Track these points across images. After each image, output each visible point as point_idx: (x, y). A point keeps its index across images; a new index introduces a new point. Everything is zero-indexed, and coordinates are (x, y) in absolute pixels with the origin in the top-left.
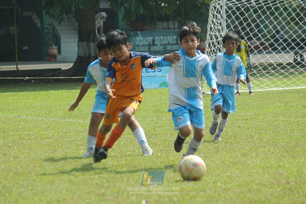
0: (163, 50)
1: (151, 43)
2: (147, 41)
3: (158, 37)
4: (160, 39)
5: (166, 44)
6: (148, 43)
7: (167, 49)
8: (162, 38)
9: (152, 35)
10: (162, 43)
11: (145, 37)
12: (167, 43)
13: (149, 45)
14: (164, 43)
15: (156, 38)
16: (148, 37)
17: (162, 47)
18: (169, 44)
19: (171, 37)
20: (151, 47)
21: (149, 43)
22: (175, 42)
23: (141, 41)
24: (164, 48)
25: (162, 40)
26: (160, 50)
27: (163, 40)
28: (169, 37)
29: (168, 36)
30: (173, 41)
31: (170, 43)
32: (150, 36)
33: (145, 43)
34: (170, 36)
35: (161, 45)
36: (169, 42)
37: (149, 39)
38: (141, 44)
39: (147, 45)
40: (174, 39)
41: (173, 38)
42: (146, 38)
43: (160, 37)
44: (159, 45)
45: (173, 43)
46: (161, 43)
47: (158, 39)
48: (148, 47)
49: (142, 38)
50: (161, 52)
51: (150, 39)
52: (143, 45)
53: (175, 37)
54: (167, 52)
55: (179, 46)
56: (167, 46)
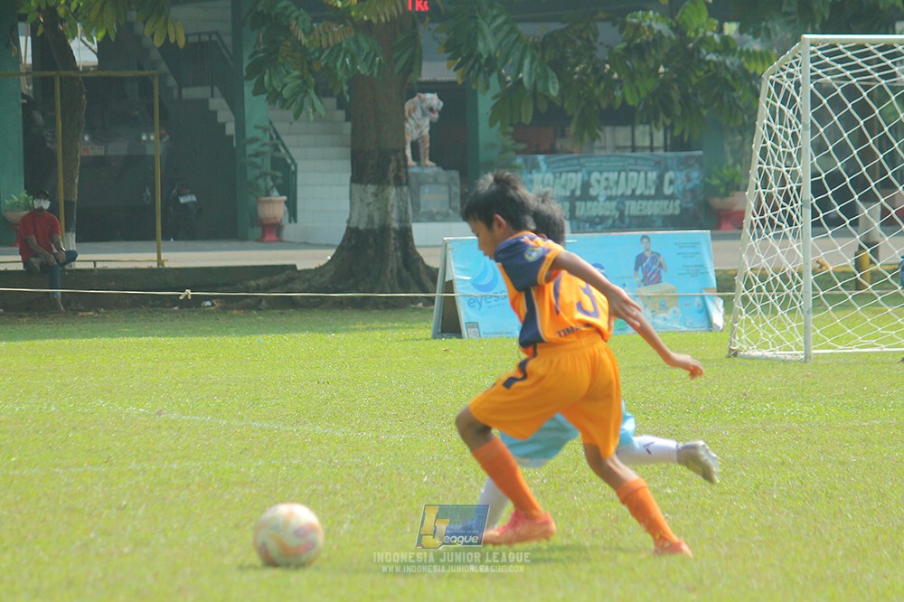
0: (617, 214)
1: (578, 193)
2: (564, 187)
3: (601, 173)
4: (607, 179)
5: (623, 196)
6: (568, 193)
7: (627, 213)
8: (613, 176)
9: (582, 166)
10: (614, 193)
11: (561, 174)
12: (629, 192)
13: (572, 199)
14: (620, 192)
15: (595, 176)
16: (567, 172)
17: (614, 204)
18: (633, 196)
19: (642, 175)
20: (578, 204)
21: (573, 192)
22: (653, 192)
24: (617, 208)
25: (612, 184)
26: (607, 213)
27: (617, 183)
28: (633, 175)
29: (631, 170)
30: (646, 186)
31: (638, 192)
32: (576, 171)
33: (560, 191)
34: (639, 172)
35: (609, 198)
36: (634, 191)
37: (571, 180)
39: (566, 198)
40: (650, 183)
41: (646, 178)
42: (564, 176)
43: (605, 175)
44: (602, 199)
45: (647, 193)
46: (609, 193)
47: (598, 181)
48: (567, 205)
49: (549, 176)
50: (610, 222)
51: (575, 179)
53: (653, 176)
54: (627, 221)
55: (666, 203)
56: (628, 203)
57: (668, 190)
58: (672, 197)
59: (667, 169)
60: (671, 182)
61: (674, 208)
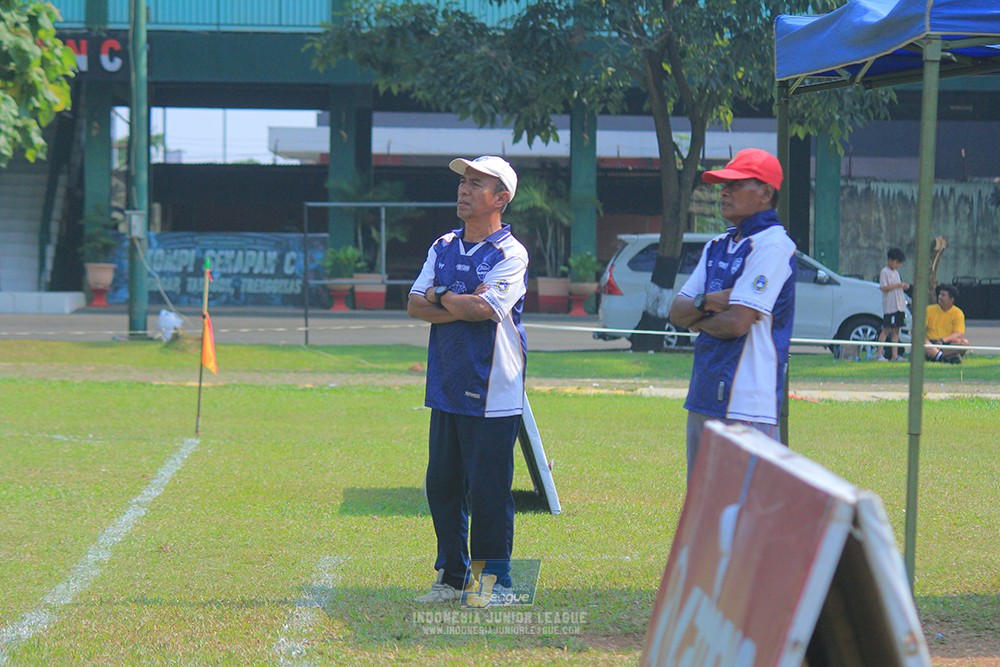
0: (232, 291)
1: (191, 269)
2: (176, 263)
3: (216, 250)
4: (223, 257)
5: (239, 274)
6: (180, 269)
7: (243, 290)
8: (230, 254)
9: (197, 243)
10: (230, 270)
11: (173, 250)
12: (246, 271)
13: (184, 275)
14: (236, 270)
15: (210, 253)
16: (180, 249)
17: (229, 281)
18: (251, 274)
19: (261, 254)
20: (190, 279)
21: (185, 268)
22: (272, 271)
23: (159, 261)
24: (233, 286)
25: (227, 262)
26: (221, 290)
27: (233, 261)
28: (252, 254)
29: (249, 249)
30: (265, 265)
31: (256, 271)
32: (189, 248)
33: (170, 267)
34: (257, 251)
35: (225, 275)
36: (251, 269)
37: (184, 256)
38: (158, 268)
39: (177, 274)
40: (269, 262)
41: (265, 258)
42: (176, 253)
43: (221, 253)
44: (216, 276)
45: (266, 271)
46: (224, 270)
47: (213, 259)
48: (178, 280)
49: (161, 252)
50: (224, 298)
51: (188, 256)
52: (162, 274)
53: (273, 255)
54: (243, 298)
55: (286, 282)
56: (244, 280)
57: (288, 270)
58: (292, 277)
59: (288, 249)
60: (293, 262)
61: (295, 287)
